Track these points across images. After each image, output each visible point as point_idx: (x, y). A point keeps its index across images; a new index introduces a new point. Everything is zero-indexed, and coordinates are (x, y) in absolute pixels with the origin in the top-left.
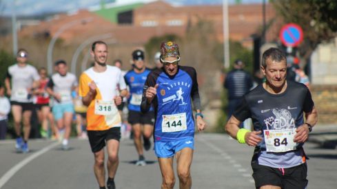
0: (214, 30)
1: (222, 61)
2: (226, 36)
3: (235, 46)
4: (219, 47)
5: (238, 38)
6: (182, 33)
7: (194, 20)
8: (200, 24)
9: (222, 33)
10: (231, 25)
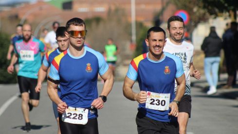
0: (126, 14)
1: (131, 34)
2: (133, 19)
3: (140, 25)
4: (129, 26)
5: (141, 19)
6: (105, 16)
7: (113, 8)
8: (117, 10)
9: (130, 16)
10: (137, 11)
